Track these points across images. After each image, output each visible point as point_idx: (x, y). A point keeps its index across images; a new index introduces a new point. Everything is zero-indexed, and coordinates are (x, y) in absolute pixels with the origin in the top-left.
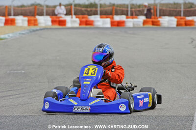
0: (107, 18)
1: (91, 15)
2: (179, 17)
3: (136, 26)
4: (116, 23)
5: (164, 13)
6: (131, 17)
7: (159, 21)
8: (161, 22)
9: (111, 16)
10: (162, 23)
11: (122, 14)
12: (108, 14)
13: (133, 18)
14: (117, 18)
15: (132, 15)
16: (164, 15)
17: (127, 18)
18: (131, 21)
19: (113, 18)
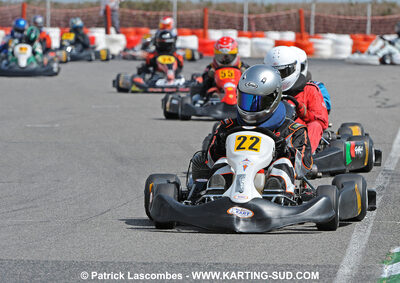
0: (193, 34)
2: (359, 36)
3: (257, 55)
5: (325, 27)
6: (249, 34)
7: (311, 44)
8: (315, 46)
9: (201, 31)
10: (318, 50)
11: (230, 26)
12: (196, 27)
13: (251, 36)
15: (249, 29)
16: (327, 31)
17: (240, 35)
18: (246, 43)
19: (204, 35)
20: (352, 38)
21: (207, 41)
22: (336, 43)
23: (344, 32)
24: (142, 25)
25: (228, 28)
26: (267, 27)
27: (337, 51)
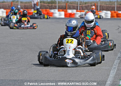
0: (63, 11)
1: (51, 9)
2: (113, 11)
4: (68, 15)
5: (102, 9)
6: (80, 11)
9: (65, 10)
11: (74, 9)
13: (81, 12)
14: (70, 11)
15: (80, 9)
16: (103, 10)
17: (77, 11)
18: (79, 14)
19: (66, 11)
20: (111, 12)
21: (67, 13)
22: (106, 13)
23: (108, 10)
24: (47, 8)
25: (73, 9)
26: (85, 9)
27: (107, 16)
